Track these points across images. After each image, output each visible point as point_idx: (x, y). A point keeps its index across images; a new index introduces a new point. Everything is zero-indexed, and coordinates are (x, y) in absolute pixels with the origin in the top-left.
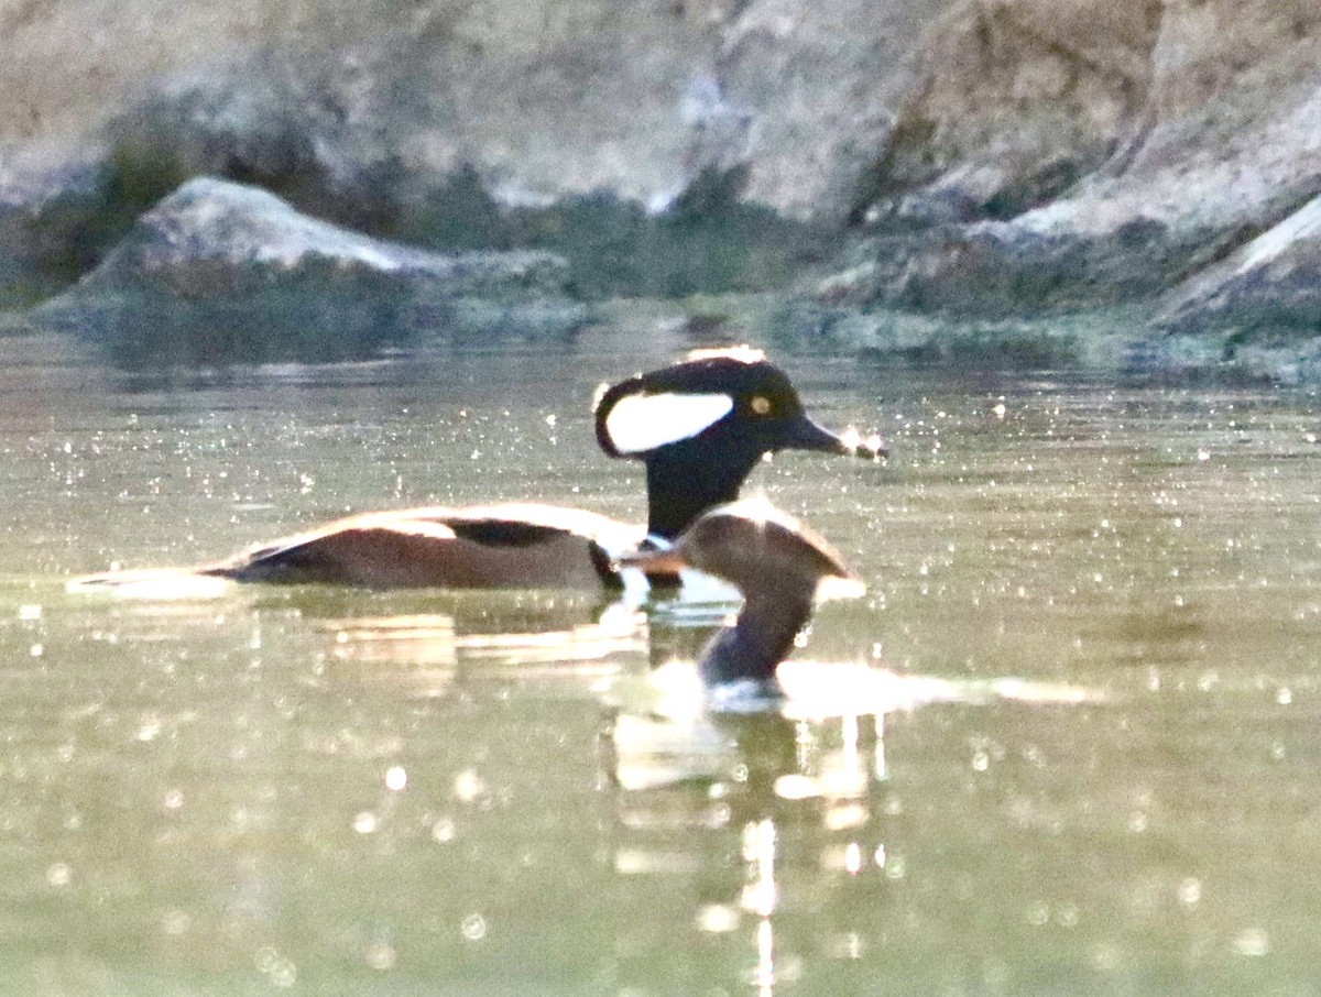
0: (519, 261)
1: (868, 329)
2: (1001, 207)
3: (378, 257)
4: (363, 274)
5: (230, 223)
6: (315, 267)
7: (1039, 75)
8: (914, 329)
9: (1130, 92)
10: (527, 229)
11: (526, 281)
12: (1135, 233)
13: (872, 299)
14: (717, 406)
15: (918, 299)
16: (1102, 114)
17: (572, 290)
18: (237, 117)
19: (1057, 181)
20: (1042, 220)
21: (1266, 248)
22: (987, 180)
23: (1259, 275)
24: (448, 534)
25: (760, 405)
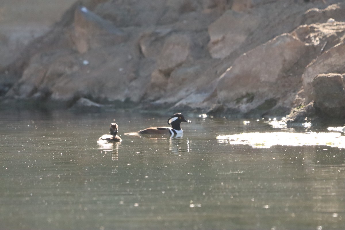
0: (110, 106)
1: (142, 112)
2: (154, 101)
3: (98, 105)
4: (97, 107)
5: (85, 102)
6: (92, 107)
7: (157, 89)
8: (146, 112)
9: (165, 90)
10: (111, 103)
11: (111, 108)
12: (166, 103)
13: (142, 109)
14: (176, 118)
15: (146, 109)
16: (162, 92)
17: (115, 108)
18: (86, 93)
19: (158, 98)
20: (158, 102)
21: (177, 104)
22: (152, 98)
23: (177, 107)
24: (157, 129)
25: (180, 118)
